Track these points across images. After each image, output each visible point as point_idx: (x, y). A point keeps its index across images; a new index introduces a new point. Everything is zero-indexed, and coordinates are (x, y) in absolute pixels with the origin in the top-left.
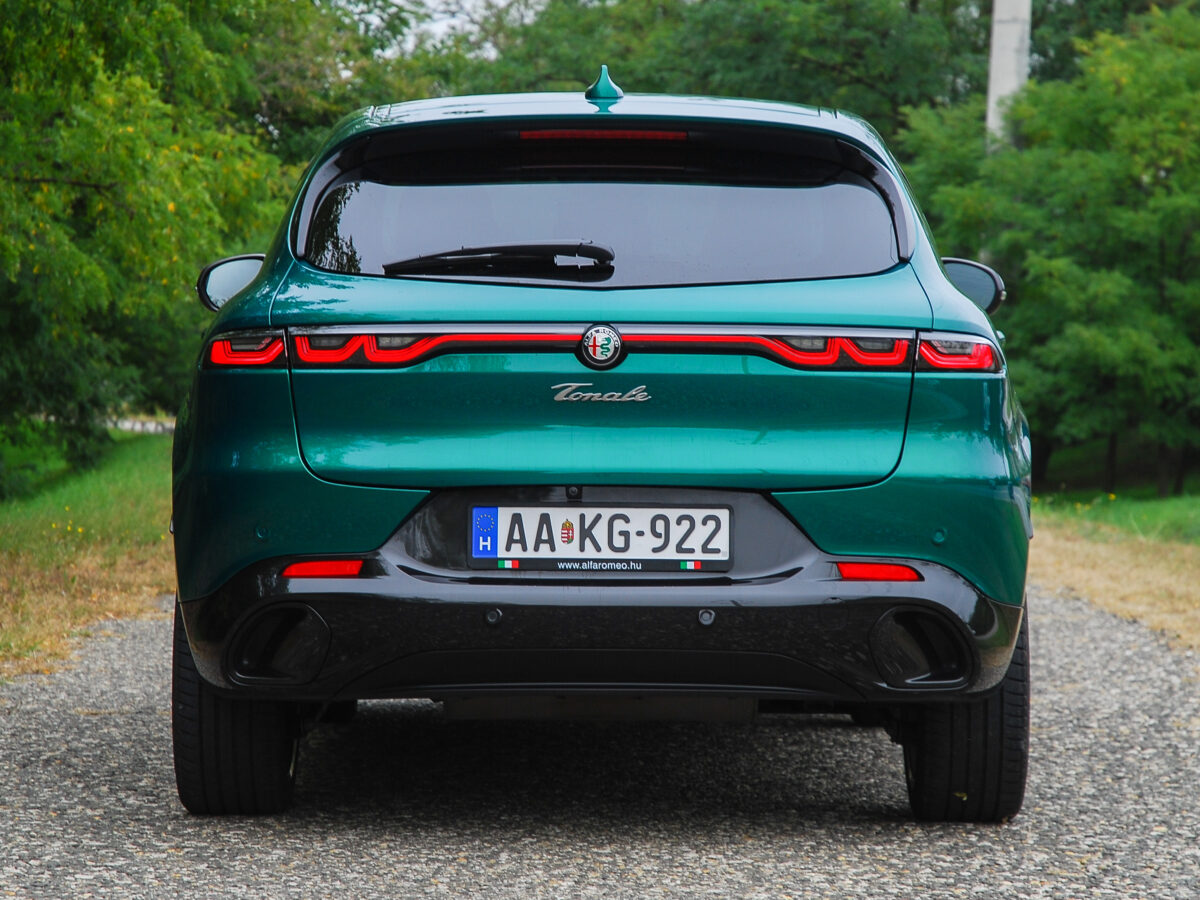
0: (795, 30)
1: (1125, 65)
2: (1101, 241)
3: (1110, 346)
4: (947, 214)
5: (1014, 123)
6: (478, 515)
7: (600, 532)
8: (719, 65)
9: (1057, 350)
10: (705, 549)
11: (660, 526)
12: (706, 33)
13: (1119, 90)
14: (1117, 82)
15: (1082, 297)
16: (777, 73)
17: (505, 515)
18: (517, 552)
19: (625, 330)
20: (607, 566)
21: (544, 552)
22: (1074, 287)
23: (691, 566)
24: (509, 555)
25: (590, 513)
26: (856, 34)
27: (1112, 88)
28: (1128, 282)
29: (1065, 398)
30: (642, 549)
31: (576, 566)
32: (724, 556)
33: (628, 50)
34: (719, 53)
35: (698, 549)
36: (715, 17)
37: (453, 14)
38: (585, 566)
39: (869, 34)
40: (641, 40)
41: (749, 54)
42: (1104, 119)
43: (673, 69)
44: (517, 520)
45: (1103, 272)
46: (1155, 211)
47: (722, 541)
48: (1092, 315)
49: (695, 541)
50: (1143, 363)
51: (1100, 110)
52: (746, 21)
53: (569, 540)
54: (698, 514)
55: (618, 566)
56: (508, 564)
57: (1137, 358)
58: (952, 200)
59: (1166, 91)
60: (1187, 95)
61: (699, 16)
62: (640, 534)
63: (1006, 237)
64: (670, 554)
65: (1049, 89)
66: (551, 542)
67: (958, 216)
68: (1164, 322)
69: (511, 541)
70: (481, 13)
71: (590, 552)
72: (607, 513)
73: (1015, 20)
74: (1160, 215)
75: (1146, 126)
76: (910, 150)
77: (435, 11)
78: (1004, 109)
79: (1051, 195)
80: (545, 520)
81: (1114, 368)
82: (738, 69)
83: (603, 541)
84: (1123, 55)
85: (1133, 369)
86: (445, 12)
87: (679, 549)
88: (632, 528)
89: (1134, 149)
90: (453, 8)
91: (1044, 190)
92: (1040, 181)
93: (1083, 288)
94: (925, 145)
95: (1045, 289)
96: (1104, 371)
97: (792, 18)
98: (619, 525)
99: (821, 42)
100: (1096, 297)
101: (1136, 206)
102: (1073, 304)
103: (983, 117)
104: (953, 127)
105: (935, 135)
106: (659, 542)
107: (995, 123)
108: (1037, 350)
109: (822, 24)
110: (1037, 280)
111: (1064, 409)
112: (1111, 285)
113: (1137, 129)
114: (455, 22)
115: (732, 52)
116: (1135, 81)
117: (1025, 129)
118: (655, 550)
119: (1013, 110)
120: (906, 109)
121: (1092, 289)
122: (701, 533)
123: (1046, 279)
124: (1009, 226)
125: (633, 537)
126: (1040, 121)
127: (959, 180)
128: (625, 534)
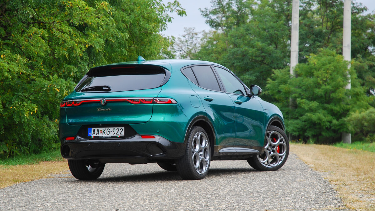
0: (250, 54)
1: (316, 60)
2: (313, 95)
3: (314, 117)
4: (282, 91)
5: (296, 72)
6: (89, 129)
7: (105, 131)
8: (235, 61)
9: (304, 117)
10: (120, 134)
11: (114, 130)
12: (233, 55)
13: (315, 64)
14: (314, 63)
15: (308, 107)
16: (247, 63)
17: (93, 129)
18: (94, 135)
19: (106, 99)
20: (106, 137)
21: (98, 135)
22: (307, 105)
23: (118, 137)
24: (93, 136)
25: (104, 128)
26: (263, 54)
27: (313, 65)
28: (318, 103)
29: (306, 127)
30: (111, 134)
31: (102, 137)
32: (123, 135)
33: (218, 58)
34: (236, 59)
35: (119, 134)
36: (235, 52)
37: (180, 51)
38: (103, 137)
39: (266, 54)
40: (220, 56)
41: (242, 59)
42: (312, 71)
43: (227, 62)
44: (94, 130)
45: (312, 102)
46: (323, 89)
47: (123, 133)
48: (311, 110)
49: (119, 133)
50: (321, 120)
51: (312, 69)
52: (241, 52)
53: (101, 133)
54: (120, 128)
55: (108, 137)
56: (93, 137)
57: (319, 119)
58: (283, 88)
59: (324, 65)
60: (328, 65)
61: (231, 52)
62: (111, 132)
63: (294, 95)
64: (116, 135)
65: (302, 65)
66: (99, 133)
67: (284, 91)
68: (325, 112)
69: (93, 133)
70: (186, 50)
71: (104, 135)
72: (107, 128)
73: (295, 51)
74: (324, 90)
75: (320, 72)
76: (274, 78)
77: (177, 50)
78: (293, 69)
79: (302, 86)
80: (98, 130)
81: (315, 122)
82: (240, 62)
83: (106, 133)
84: (315, 58)
85: (319, 121)
86: (179, 50)
87: (117, 134)
88: (110, 131)
89: (318, 77)
90: (181, 49)
91: (301, 85)
92: (300, 83)
93: (309, 105)
94: (277, 77)
95: (301, 106)
96: (313, 122)
97: (250, 52)
98: (108, 130)
99: (256, 56)
100: (311, 107)
101: (319, 88)
102: (306, 108)
103: (289, 71)
104: (283, 73)
105: (279, 75)
106: (114, 133)
107: (292, 72)
108: (300, 118)
109: (256, 53)
110: (300, 103)
111: (306, 129)
112: (314, 104)
113: (318, 73)
114: (181, 52)
115: (238, 59)
116: (318, 63)
117: (298, 73)
118: (113, 134)
119: (295, 69)
120: (273, 70)
121: (311, 105)
122: (120, 131)
123: (301, 104)
124: (295, 93)
125: (110, 132)
126: (300, 72)
127: (284, 84)
128: (109, 132)
